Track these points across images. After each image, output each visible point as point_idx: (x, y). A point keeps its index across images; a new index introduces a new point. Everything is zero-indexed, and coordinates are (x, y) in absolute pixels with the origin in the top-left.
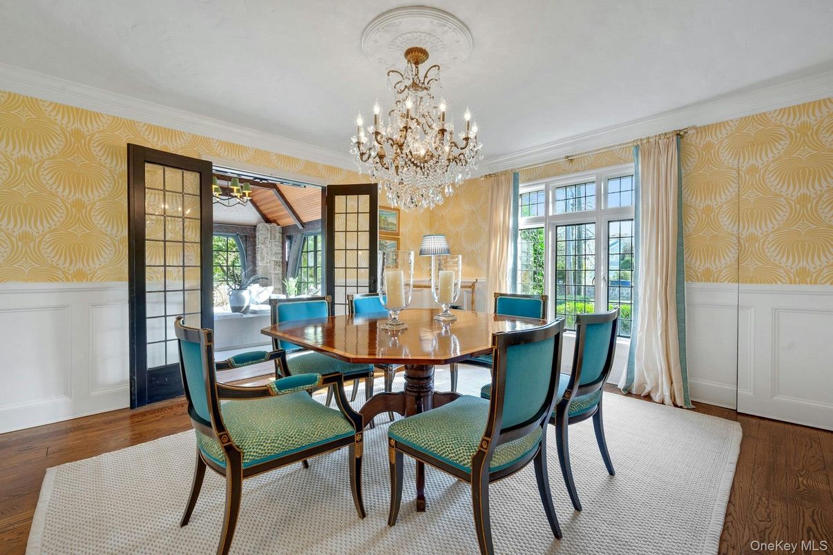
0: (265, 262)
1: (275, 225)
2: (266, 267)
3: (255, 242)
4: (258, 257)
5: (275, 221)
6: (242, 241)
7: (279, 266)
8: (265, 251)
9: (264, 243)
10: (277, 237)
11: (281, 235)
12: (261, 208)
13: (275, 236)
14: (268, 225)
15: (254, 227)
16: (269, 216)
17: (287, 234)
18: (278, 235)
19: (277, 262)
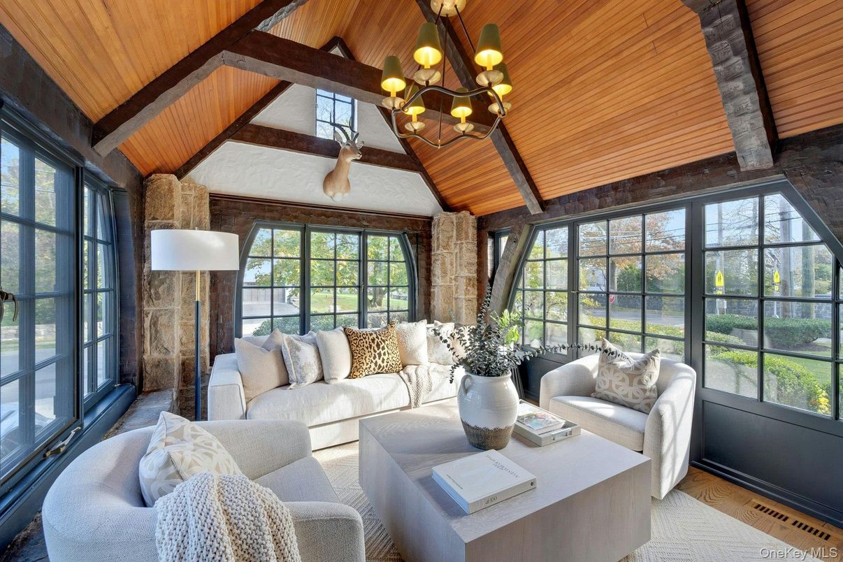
0: (448, 278)
1: (467, 213)
2: (450, 287)
3: (429, 245)
4: (437, 270)
5: (465, 207)
6: (412, 243)
7: (473, 286)
8: (448, 260)
9: (446, 247)
10: (470, 235)
11: (475, 232)
12: (440, 187)
13: (467, 233)
14: (453, 216)
15: (428, 221)
16: (455, 201)
17: (487, 227)
18: (472, 232)
19: (470, 280)
